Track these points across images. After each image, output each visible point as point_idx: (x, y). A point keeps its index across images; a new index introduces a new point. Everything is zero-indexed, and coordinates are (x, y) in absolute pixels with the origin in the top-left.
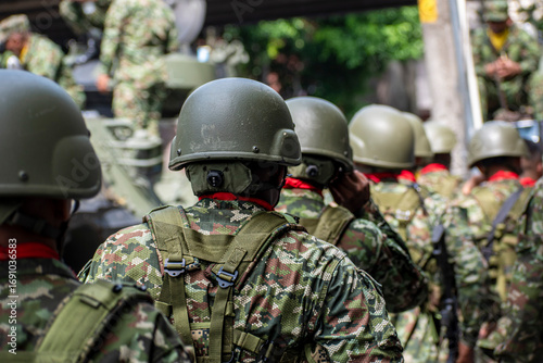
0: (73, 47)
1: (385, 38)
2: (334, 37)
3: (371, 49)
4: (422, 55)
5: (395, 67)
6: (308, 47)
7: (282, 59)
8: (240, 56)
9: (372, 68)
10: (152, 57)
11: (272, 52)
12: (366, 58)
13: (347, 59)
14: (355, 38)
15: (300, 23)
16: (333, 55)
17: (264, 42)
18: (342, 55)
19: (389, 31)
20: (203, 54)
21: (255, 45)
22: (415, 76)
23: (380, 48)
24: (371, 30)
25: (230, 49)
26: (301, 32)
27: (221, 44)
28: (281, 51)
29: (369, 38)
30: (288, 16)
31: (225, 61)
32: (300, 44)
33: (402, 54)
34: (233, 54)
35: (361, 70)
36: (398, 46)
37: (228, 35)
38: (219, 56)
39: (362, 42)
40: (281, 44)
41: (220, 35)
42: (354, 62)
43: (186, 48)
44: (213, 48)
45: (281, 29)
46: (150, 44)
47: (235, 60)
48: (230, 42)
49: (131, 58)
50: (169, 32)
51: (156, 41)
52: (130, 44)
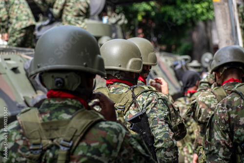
0: (41, 17)
1: (196, 10)
2: (169, 10)
3: (189, 15)
4: (214, 18)
5: (201, 24)
6: (157, 15)
7: (144, 21)
8: (124, 21)
9: (190, 25)
10: (80, 22)
11: (140, 18)
12: (186, 20)
13: (177, 20)
14: (181, 10)
15: (153, 3)
16: (170, 18)
17: (136, 13)
19: (198, 6)
20: (105, 20)
21: (131, 15)
22: (211, 28)
23: (194, 14)
24: (189, 6)
25: (119, 17)
26: (153, 8)
27: (114, 14)
28: (143, 17)
29: (187, 9)
31: (116, 23)
32: (153, 14)
33: (204, 18)
34: (120, 20)
35: (184, 26)
36: (202, 14)
37: (117, 11)
38: (113, 20)
39: (183, 12)
40: (143, 14)
41: (114, 10)
42: (180, 22)
43: (96, 17)
44: (110, 17)
45: (144, 6)
46: (79, 15)
47: (120, 23)
48: (118, 14)
49: (69, 22)
50: (88, 9)
51: (81, 13)
52: (69, 16)
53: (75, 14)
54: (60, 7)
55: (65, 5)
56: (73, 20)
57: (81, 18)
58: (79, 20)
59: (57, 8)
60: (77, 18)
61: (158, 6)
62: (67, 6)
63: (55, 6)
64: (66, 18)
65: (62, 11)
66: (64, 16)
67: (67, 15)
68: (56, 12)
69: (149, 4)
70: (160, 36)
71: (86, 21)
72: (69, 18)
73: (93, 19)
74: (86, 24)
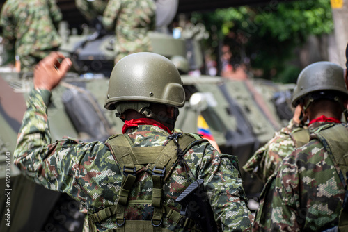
0: (86, 29)
1: (306, 19)
2: (267, 18)
3: (296, 27)
4: (333, 31)
5: (313, 39)
6: (251, 27)
7: (232, 35)
8: (203, 34)
9: (297, 40)
10: (141, 36)
11: (225, 30)
12: (292, 34)
13: (279, 35)
14: (284, 20)
15: (244, 10)
16: (269, 32)
17: (220, 24)
18: (275, 31)
19: (309, 14)
20: (177, 33)
21: (212, 25)
22: (327, 46)
23: (303, 26)
24: (295, 13)
25: (196, 29)
26: (245, 16)
27: (189, 25)
28: (231, 29)
29: (294, 19)
30: (236, 6)
31: (193, 38)
32: (245, 25)
33: (318, 30)
34: (198, 33)
35: (288, 42)
36: (315, 25)
37: (194, 19)
38: (188, 34)
39: (289, 22)
40: (231, 25)
41: (188, 19)
42: (283, 37)
43: (165, 29)
44: (184, 28)
45: (232, 14)
46: (139, 26)
47: (199, 37)
48: (195, 24)
49: (126, 36)
50: (153, 17)
51: (143, 24)
52: (126, 27)
53: (135, 24)
54: (113, 15)
55: (120, 12)
56: (131, 34)
57: (143, 31)
58: (139, 33)
59: (109, 16)
60: (137, 30)
61: (251, 13)
62: (123, 13)
63: (107, 13)
64: (121, 31)
65: (115, 21)
66: (118, 27)
67: (123, 27)
68: (107, 21)
69: (238, 11)
70: (255, 56)
71: (151, 35)
72: (126, 30)
73: (160, 31)
74: (150, 39)
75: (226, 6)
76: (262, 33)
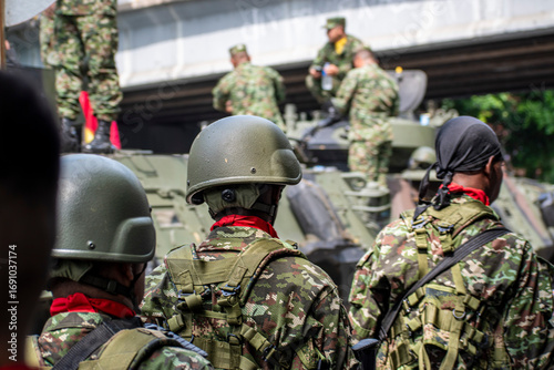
2: (533, 108)
6: (511, 116)
10: (380, 121)
13: (544, 128)
14: (551, 110)
15: (505, 97)
16: (533, 123)
17: (476, 112)
18: (541, 123)
20: (425, 119)
25: (448, 115)
26: (505, 104)
27: (440, 112)
28: (488, 120)
30: (495, 91)
32: (505, 115)
38: (439, 121)
40: (489, 114)
41: (438, 107)
42: (550, 130)
43: (410, 115)
45: (490, 101)
46: (378, 110)
48: (447, 111)
49: (362, 121)
50: (395, 100)
51: (383, 107)
52: (362, 110)
53: (373, 106)
54: (347, 95)
55: (355, 92)
56: (368, 118)
57: (383, 115)
58: (378, 117)
59: (342, 97)
60: (375, 114)
61: (514, 101)
62: (360, 93)
63: (339, 93)
64: (357, 114)
65: (350, 103)
66: (353, 111)
67: (358, 109)
68: (339, 102)
69: (499, 99)
70: (516, 153)
71: (393, 121)
72: (362, 114)
73: (405, 118)
74: (391, 126)
75: (483, 92)
76: (526, 124)
